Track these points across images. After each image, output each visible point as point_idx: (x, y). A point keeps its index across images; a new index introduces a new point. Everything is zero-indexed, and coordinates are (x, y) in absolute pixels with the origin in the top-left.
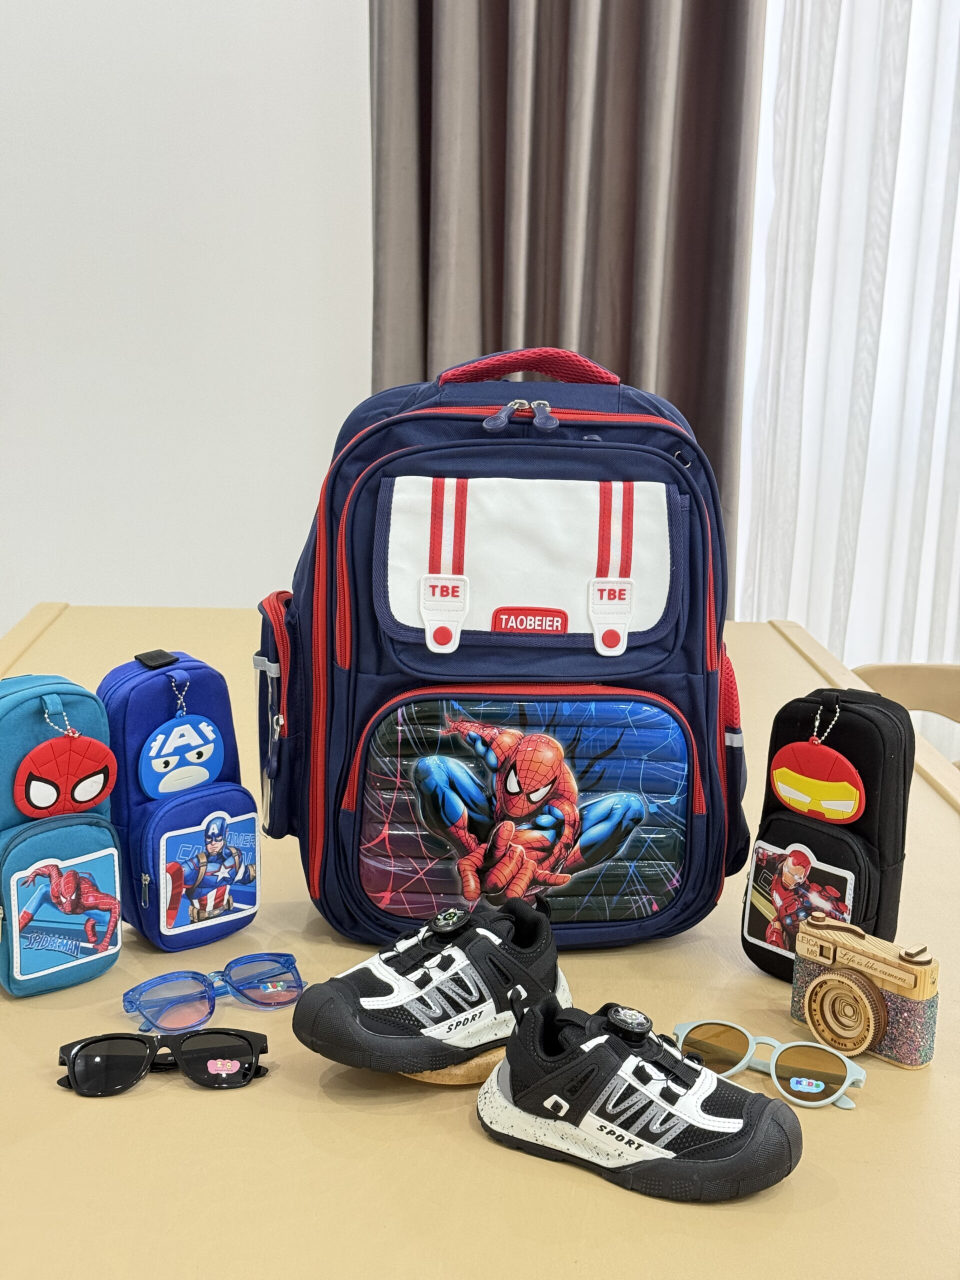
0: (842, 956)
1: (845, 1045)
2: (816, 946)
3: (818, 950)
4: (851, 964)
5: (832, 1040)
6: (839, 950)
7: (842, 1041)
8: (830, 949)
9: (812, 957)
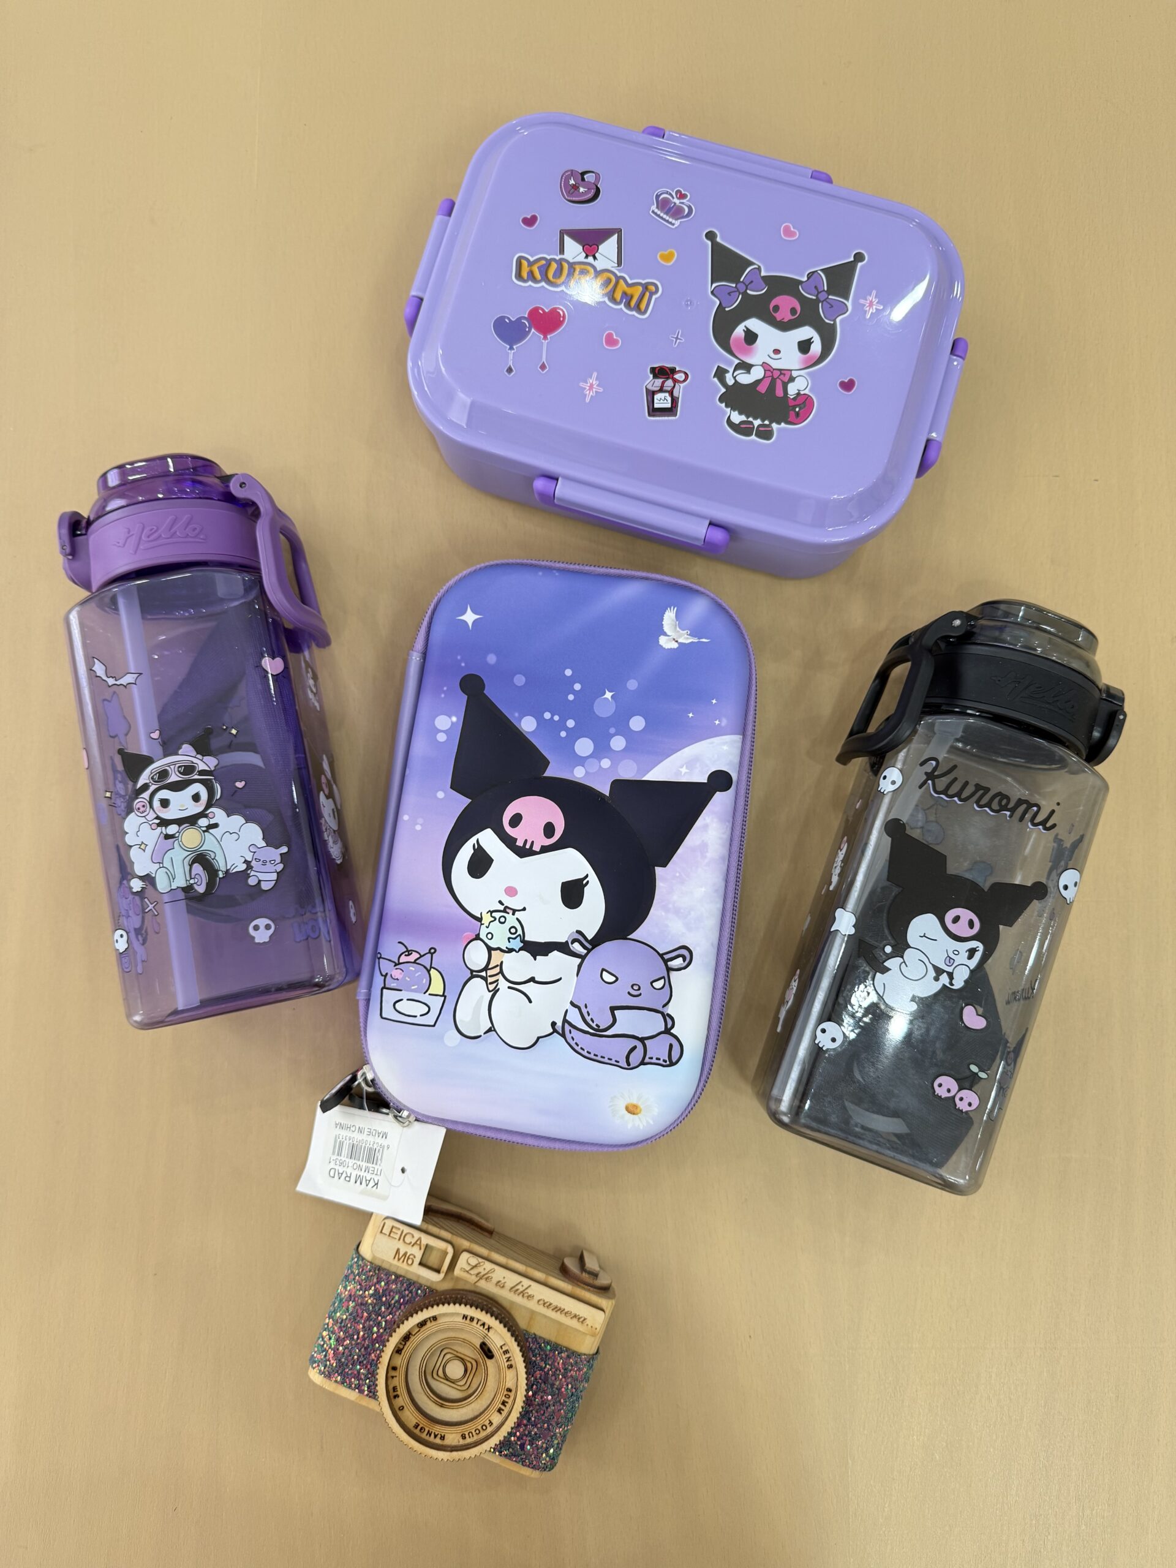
0: (470, 1267)
1: (443, 1438)
2: (416, 1248)
3: (418, 1254)
4: (483, 1285)
5: (416, 1426)
6: (464, 1256)
7: (438, 1429)
8: (447, 1253)
9: (404, 1266)
